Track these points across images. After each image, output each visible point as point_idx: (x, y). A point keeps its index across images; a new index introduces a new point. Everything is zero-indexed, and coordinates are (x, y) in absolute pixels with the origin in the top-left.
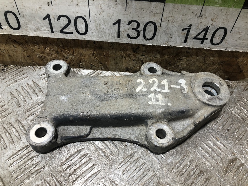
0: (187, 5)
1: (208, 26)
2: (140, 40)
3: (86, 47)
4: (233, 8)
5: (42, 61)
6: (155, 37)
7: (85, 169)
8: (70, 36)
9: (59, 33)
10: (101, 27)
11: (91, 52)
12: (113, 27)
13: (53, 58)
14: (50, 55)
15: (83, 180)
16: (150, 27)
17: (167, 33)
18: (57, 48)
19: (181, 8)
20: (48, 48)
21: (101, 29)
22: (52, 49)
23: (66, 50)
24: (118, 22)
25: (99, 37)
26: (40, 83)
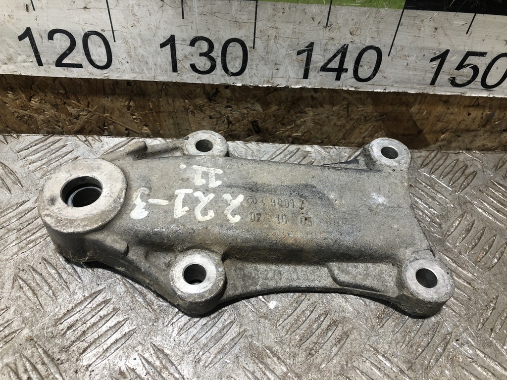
0: (300, 4)
1: (345, 45)
2: (218, 76)
3: (113, 93)
4: (387, 9)
5: (25, 125)
6: (247, 71)
7: (104, 328)
8: (77, 73)
9: (54, 67)
10: (137, 52)
11: (123, 104)
12: (162, 51)
13: (48, 119)
14: (41, 112)
15: (101, 350)
16: (235, 49)
17: (269, 60)
18: (55, 97)
19: (288, 11)
20: (35, 97)
21: (137, 55)
22: (44, 100)
23: (73, 101)
24: (171, 41)
25: (136, 73)
26: (16, 167)
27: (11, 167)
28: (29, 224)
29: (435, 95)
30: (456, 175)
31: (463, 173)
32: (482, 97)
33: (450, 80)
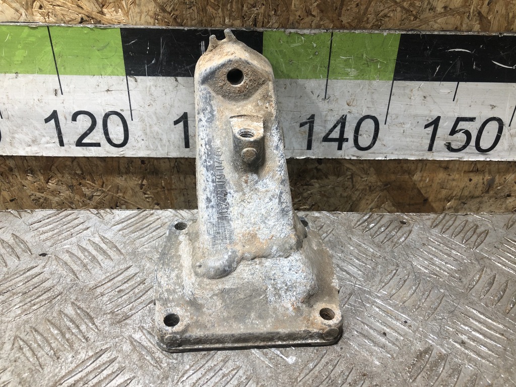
0: (300, 79)
1: (343, 116)
3: (126, 173)
4: (378, 81)
8: (95, 152)
9: (74, 147)
10: (152, 130)
11: (136, 182)
12: (175, 128)
13: (62, 200)
14: (57, 194)
18: (72, 178)
19: (290, 86)
20: (52, 179)
21: (152, 133)
22: (61, 181)
23: (88, 182)
24: (184, 119)
25: (150, 150)
26: (27, 237)
27: (22, 237)
28: (36, 287)
29: (434, 161)
30: (468, 234)
31: (474, 232)
32: (479, 161)
33: (446, 145)
